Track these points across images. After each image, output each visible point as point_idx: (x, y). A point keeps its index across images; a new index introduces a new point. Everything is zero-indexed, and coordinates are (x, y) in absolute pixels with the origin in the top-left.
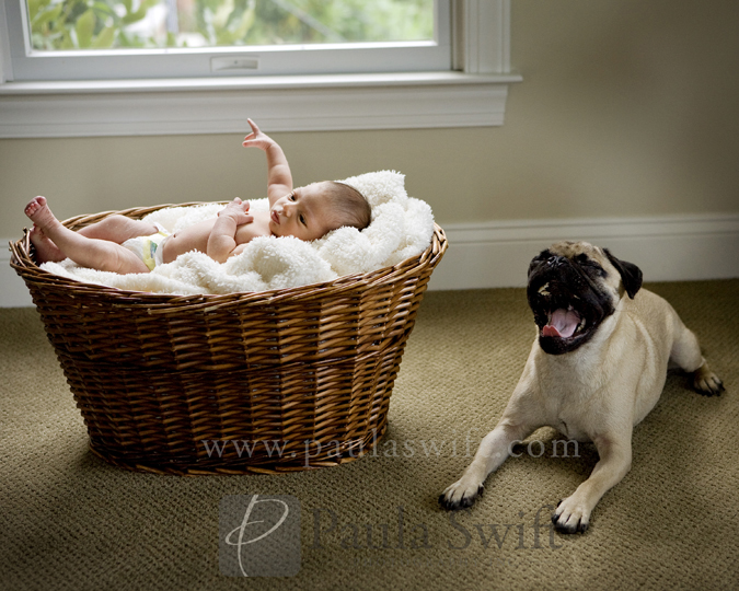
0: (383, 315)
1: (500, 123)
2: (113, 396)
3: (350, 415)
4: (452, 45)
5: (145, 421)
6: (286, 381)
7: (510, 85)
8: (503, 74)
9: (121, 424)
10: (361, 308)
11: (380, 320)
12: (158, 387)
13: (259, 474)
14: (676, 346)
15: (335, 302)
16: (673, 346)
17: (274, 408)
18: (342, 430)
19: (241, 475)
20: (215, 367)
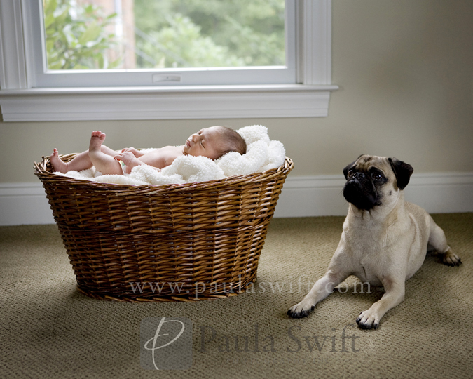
0: (255, 203)
1: (325, 115)
2: (92, 251)
3: (234, 266)
4: (296, 68)
5: (112, 267)
6: (197, 241)
7: (331, 91)
8: (327, 85)
9: (97, 269)
10: (242, 197)
11: (253, 206)
12: (120, 244)
13: (179, 301)
14: (432, 234)
15: (226, 192)
16: (430, 235)
17: (189, 259)
18: (229, 275)
19: (168, 302)
20: (154, 231)
